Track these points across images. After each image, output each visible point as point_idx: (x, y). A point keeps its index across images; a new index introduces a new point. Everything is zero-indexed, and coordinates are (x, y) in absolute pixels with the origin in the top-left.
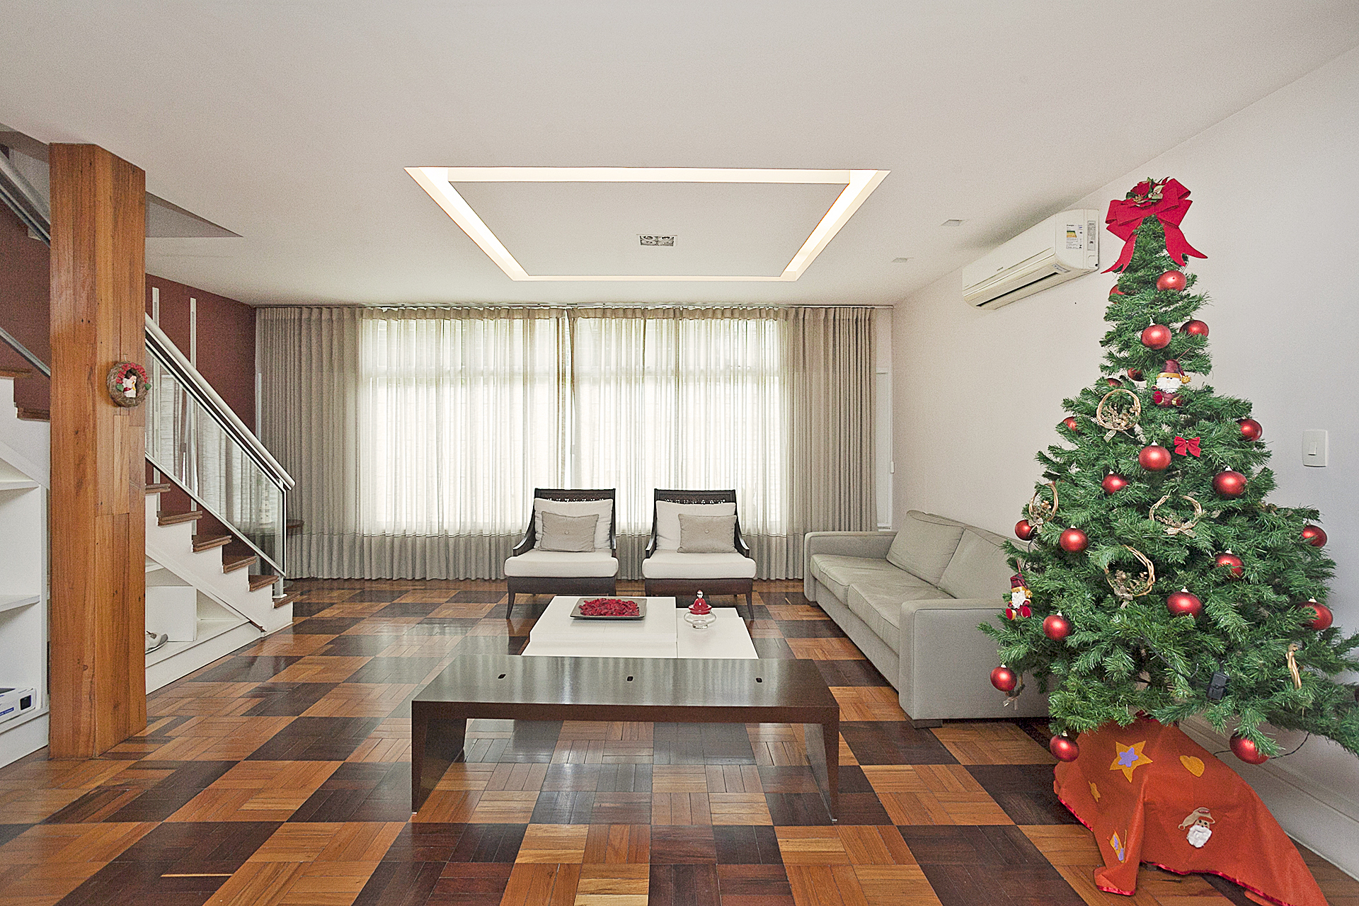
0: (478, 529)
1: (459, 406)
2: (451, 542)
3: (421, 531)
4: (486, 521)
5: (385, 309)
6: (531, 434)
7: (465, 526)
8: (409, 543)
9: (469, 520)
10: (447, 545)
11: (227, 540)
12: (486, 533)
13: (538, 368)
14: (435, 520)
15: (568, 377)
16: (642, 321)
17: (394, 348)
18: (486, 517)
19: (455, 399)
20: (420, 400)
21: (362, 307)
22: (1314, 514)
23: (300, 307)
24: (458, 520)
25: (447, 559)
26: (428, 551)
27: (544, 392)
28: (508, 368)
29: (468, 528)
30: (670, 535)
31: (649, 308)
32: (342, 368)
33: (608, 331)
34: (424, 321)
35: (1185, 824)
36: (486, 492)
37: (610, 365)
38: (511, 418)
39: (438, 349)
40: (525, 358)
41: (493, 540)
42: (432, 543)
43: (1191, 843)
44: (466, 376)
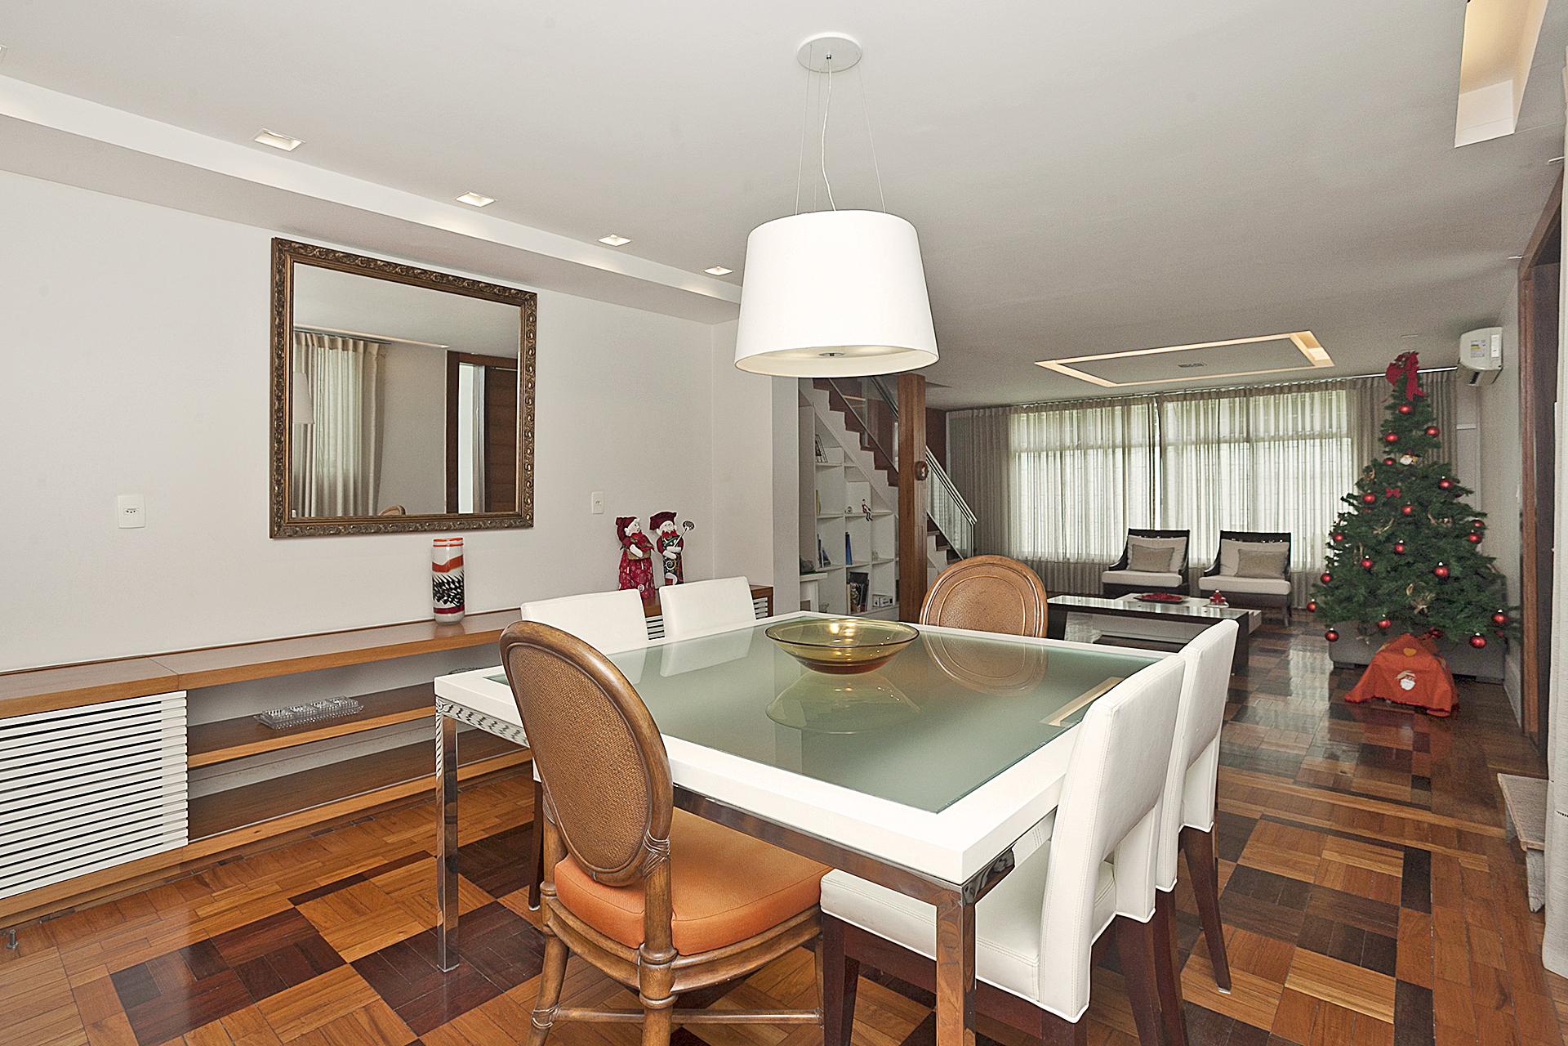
0: (1091, 558)
1: (1076, 470)
2: (1072, 566)
3: (1051, 558)
4: (1097, 553)
5: (1025, 406)
6: (1129, 490)
7: (1082, 556)
8: (1043, 566)
9: (1084, 552)
10: (1069, 569)
11: (937, 533)
12: (1096, 561)
13: (1133, 442)
14: (1061, 551)
15: (1158, 446)
16: (1217, 400)
17: (1032, 431)
18: (1097, 551)
19: (1074, 466)
20: (1049, 468)
21: (1010, 406)
22: (1484, 515)
23: (972, 409)
24: (1076, 552)
25: (1069, 579)
26: (1056, 572)
27: (1139, 457)
28: (1111, 442)
29: (1084, 557)
30: (1231, 563)
31: (1223, 390)
32: (998, 448)
33: (1189, 411)
34: (1051, 412)
35: (1399, 677)
36: (1096, 532)
37: (1191, 435)
38: (1114, 479)
39: (1061, 431)
40: (1123, 435)
41: (1101, 566)
42: (1058, 567)
43: (1403, 687)
44: (1082, 447)
